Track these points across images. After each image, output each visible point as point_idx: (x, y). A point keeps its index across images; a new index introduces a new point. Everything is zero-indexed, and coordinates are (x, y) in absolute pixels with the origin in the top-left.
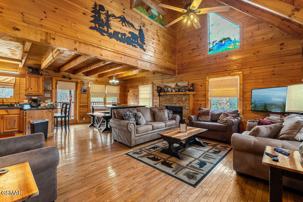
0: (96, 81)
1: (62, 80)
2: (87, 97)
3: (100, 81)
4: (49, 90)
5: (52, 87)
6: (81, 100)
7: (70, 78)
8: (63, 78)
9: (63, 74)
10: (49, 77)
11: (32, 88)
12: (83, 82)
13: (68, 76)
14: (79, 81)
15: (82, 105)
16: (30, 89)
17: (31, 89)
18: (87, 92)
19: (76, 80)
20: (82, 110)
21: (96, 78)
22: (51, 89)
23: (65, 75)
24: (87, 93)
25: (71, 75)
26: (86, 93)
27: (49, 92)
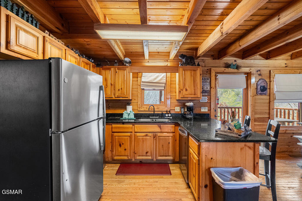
0: (286, 67)
1: (225, 71)
2: (268, 101)
3: (294, 66)
4: (206, 91)
5: (210, 86)
6: (257, 108)
7: (238, 67)
8: (225, 67)
9: (226, 62)
10: (206, 68)
11: (188, 88)
12: (259, 73)
13: (234, 63)
14: (253, 70)
15: (259, 118)
16: (184, 90)
17: (186, 90)
18: (268, 90)
19: (247, 70)
20: (258, 127)
21: (285, 62)
22: (209, 88)
23: (230, 62)
24: (268, 93)
25: (240, 61)
26: (265, 94)
27: (206, 94)
